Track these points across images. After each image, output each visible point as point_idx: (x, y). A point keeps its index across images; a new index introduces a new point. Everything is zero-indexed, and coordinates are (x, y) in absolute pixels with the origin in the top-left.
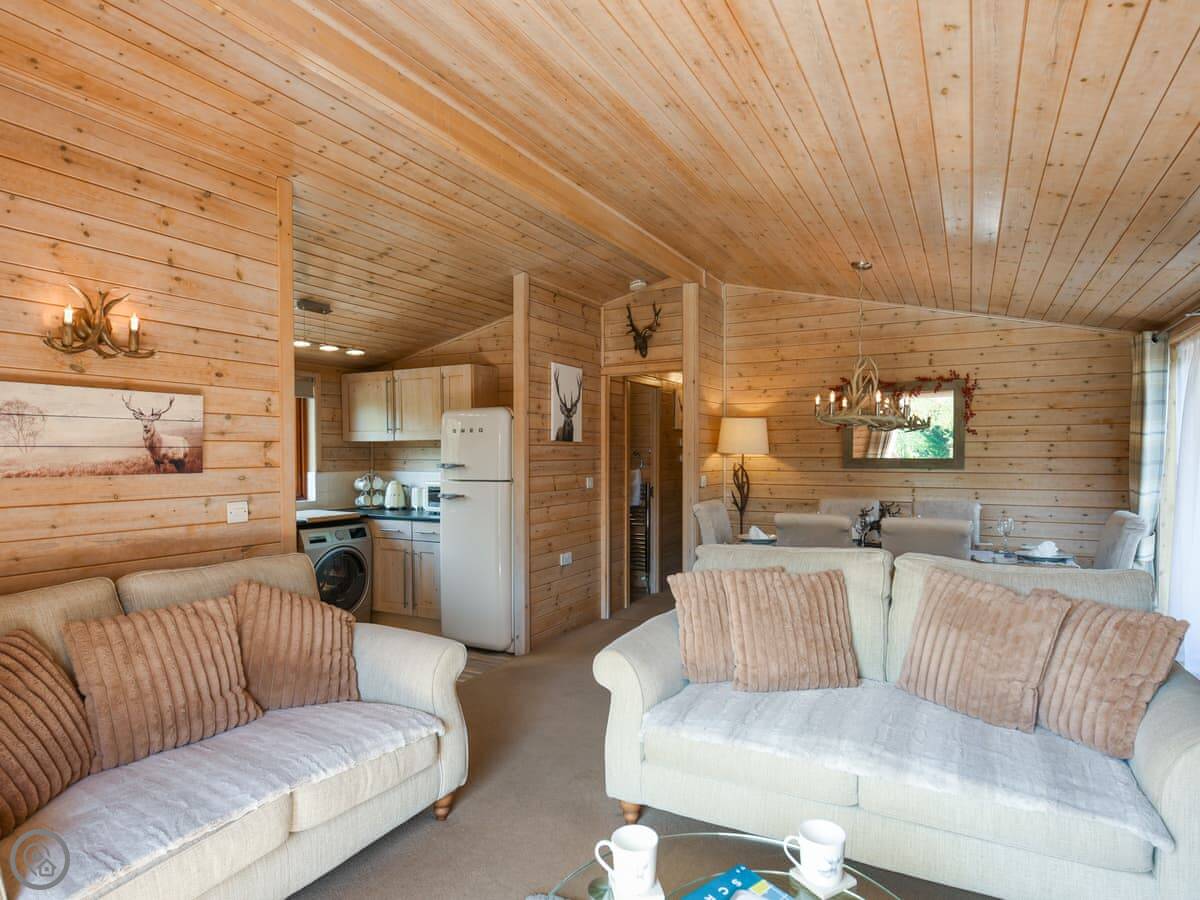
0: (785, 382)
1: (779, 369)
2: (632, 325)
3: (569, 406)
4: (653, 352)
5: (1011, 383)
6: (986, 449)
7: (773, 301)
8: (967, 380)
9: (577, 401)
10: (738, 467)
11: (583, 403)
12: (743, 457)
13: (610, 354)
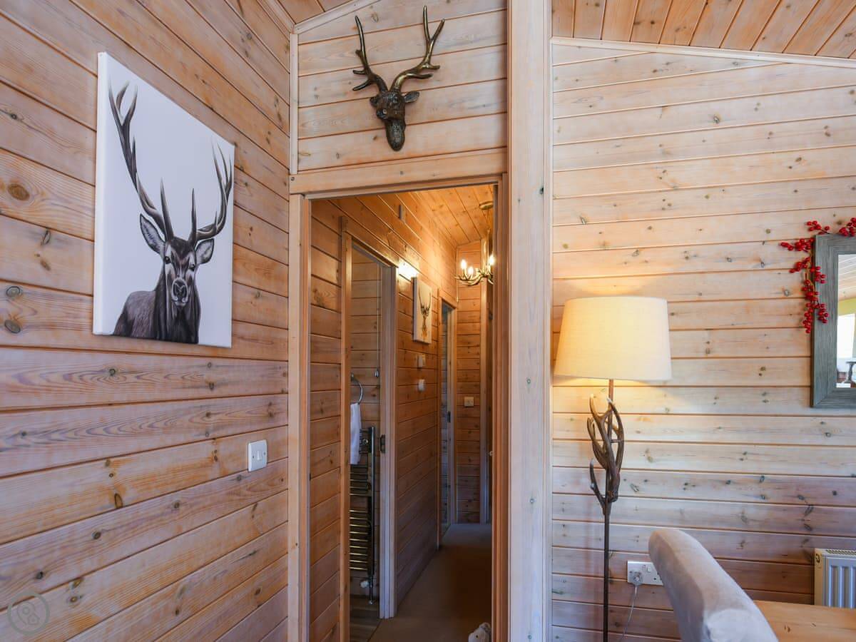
0: (681, 233)
1: (667, 207)
2: (367, 71)
4: (416, 137)
12: (610, 387)
13: (313, 146)
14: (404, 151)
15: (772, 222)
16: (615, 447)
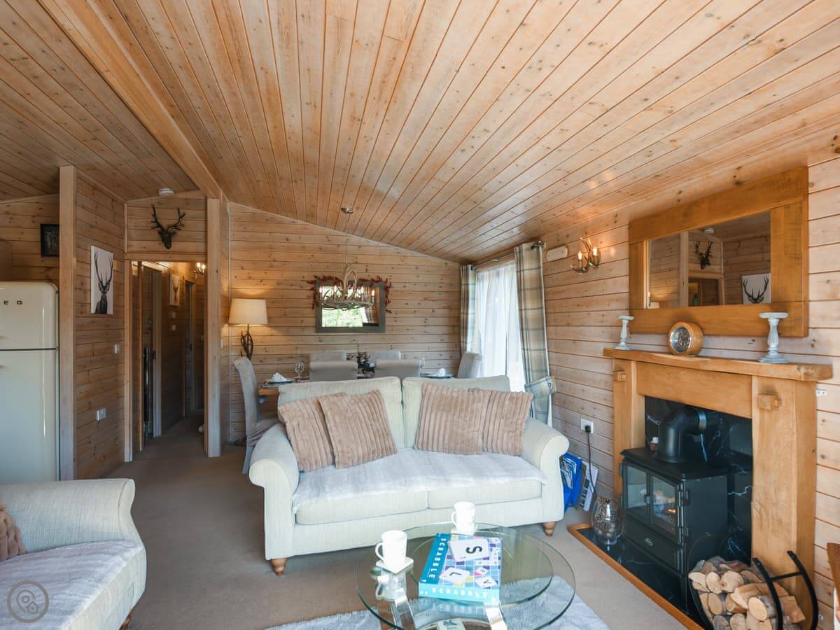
0: (276, 276)
1: (271, 266)
2: (156, 222)
3: (104, 284)
4: (176, 246)
5: (407, 285)
6: (396, 321)
7: (267, 220)
8: (386, 282)
9: (110, 281)
10: (245, 334)
11: (114, 282)
12: (248, 327)
13: (134, 243)
14: (171, 249)
15: (305, 274)
16: (250, 347)
